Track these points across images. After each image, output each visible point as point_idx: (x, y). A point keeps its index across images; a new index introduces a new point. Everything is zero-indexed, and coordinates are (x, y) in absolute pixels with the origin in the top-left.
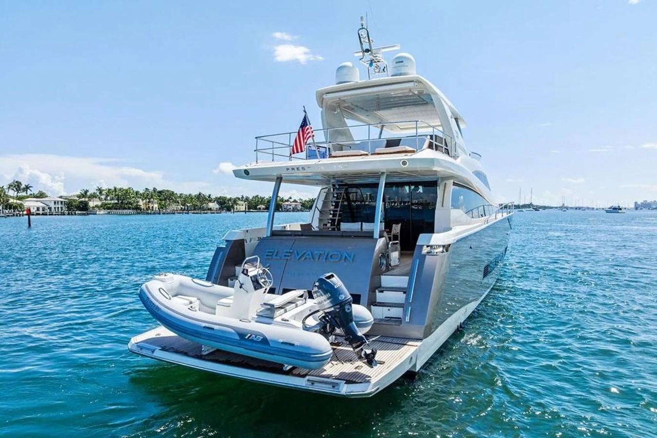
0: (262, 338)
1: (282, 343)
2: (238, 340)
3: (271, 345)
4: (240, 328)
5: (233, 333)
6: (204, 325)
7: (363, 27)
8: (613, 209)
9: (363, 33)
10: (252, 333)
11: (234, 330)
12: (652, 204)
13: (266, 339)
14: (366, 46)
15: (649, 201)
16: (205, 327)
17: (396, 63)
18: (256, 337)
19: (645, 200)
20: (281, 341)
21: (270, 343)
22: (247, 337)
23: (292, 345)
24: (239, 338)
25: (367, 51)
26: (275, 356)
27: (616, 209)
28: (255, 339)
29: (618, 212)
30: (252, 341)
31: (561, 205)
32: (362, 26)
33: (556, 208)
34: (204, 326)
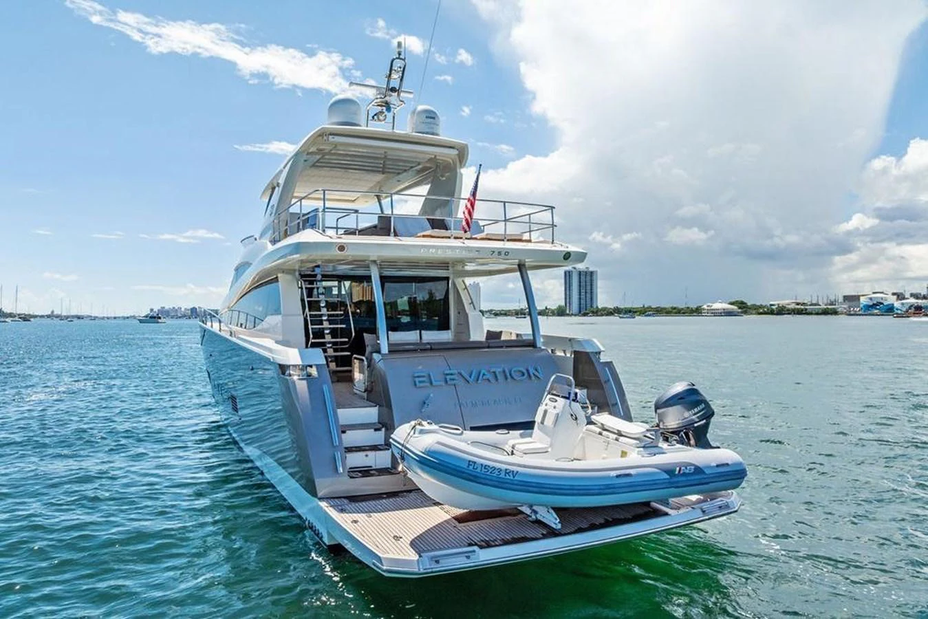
0: (693, 467)
1: (718, 466)
2: (668, 479)
3: (707, 472)
4: (664, 464)
5: (657, 473)
6: (614, 473)
7: (401, 57)
8: (151, 317)
9: (398, 64)
10: (680, 465)
11: (656, 468)
12: (171, 312)
13: (699, 468)
14: (395, 83)
15: (167, 307)
16: (618, 476)
17: (427, 117)
18: (686, 468)
19: (162, 306)
20: (715, 465)
21: (705, 470)
22: (677, 472)
23: (727, 464)
24: (668, 477)
25: (393, 90)
26: (711, 484)
27: (155, 317)
28: (687, 471)
29: (158, 322)
30: (684, 474)
31: (50, 313)
32: (400, 54)
33: (42, 316)
34: (615, 475)
